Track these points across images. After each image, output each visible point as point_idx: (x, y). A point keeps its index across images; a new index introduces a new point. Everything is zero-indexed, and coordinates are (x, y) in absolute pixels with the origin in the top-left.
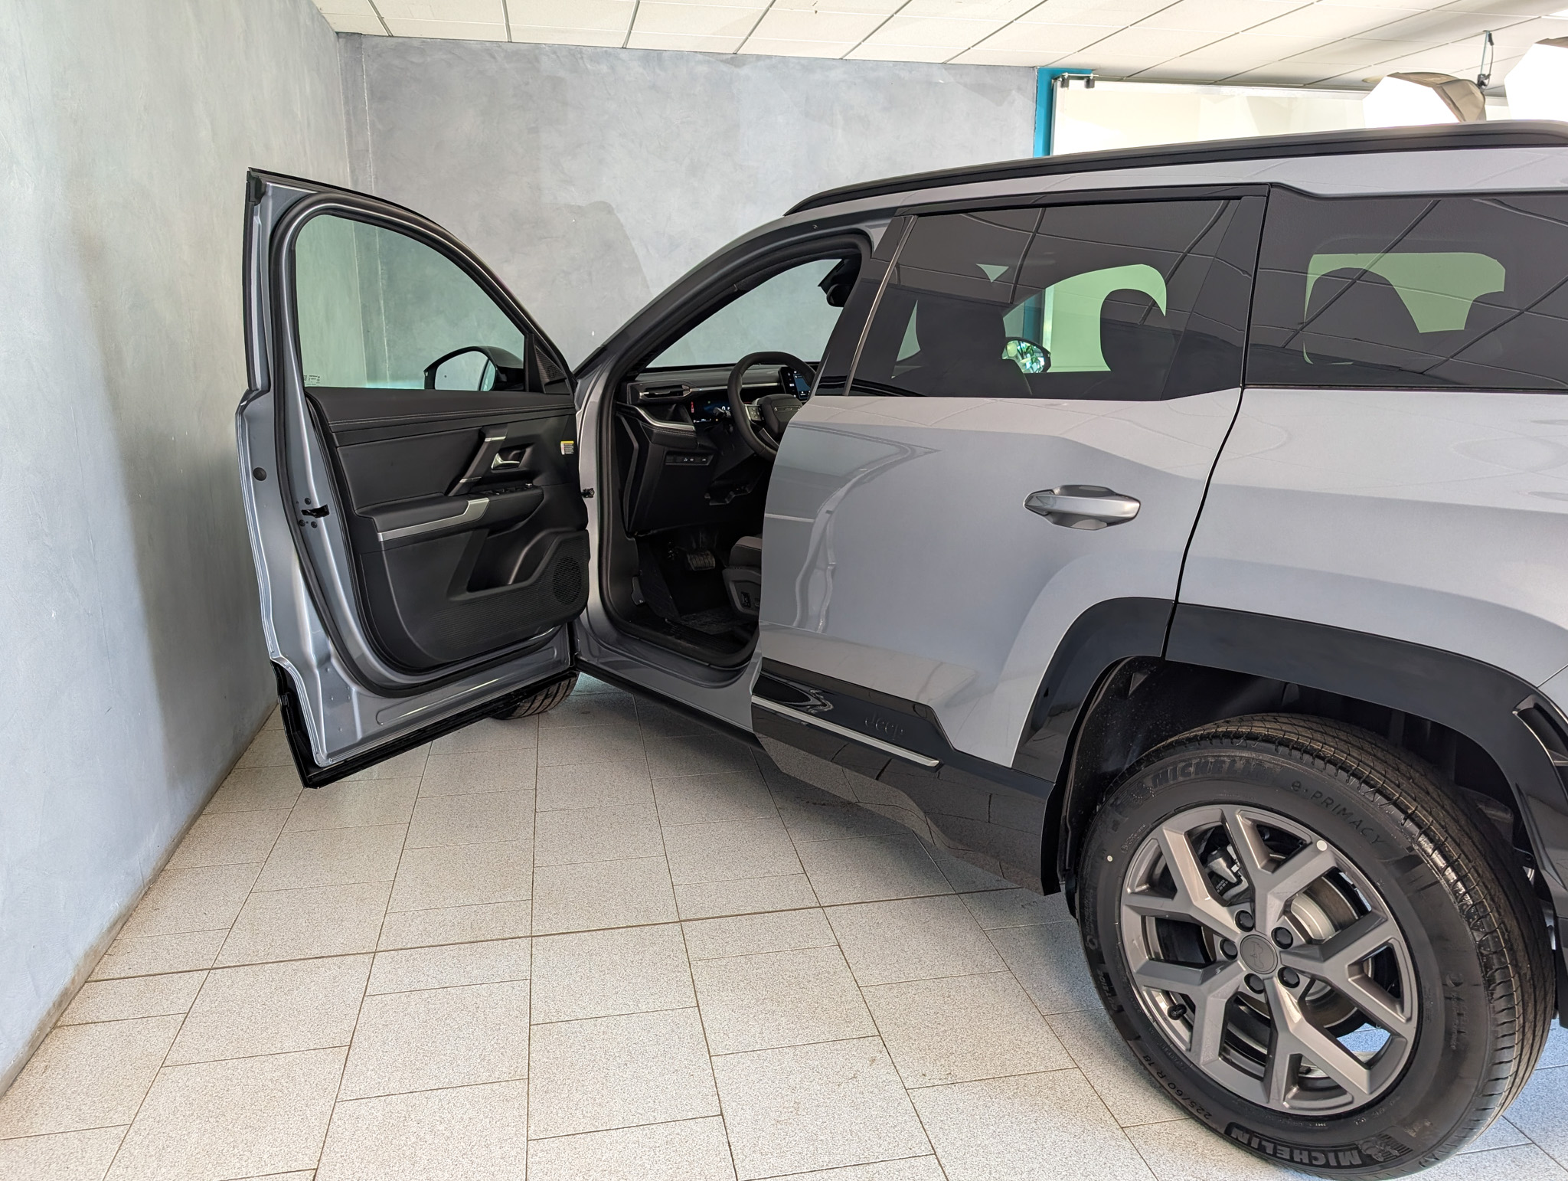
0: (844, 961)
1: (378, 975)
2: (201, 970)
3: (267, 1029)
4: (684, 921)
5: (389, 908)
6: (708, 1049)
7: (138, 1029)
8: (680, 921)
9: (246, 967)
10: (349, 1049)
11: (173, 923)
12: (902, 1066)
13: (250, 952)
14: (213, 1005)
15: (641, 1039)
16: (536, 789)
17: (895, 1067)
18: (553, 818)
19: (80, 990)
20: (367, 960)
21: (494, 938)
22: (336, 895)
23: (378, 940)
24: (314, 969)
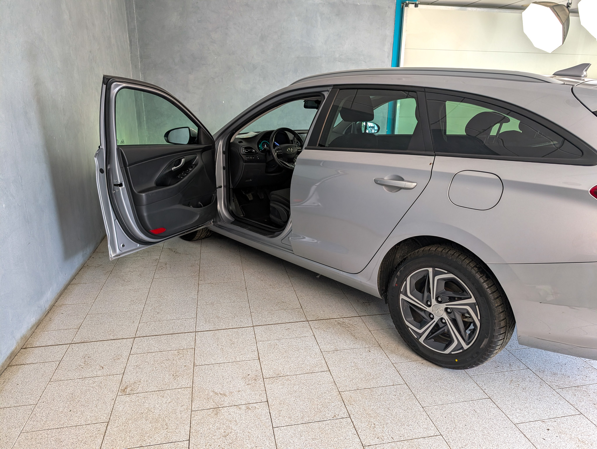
0: (316, 342)
1: (135, 347)
2: (67, 344)
4: (255, 326)
5: (141, 320)
6: (263, 376)
7: (41, 367)
8: (253, 326)
9: (84, 343)
10: (123, 375)
11: (57, 326)
12: (338, 383)
13: (86, 337)
14: (71, 358)
15: (237, 372)
16: (199, 276)
17: (335, 383)
18: (205, 286)
19: (19, 352)
20: (131, 341)
21: (181, 332)
22: (120, 315)
23: (136, 333)
24: (110, 344)
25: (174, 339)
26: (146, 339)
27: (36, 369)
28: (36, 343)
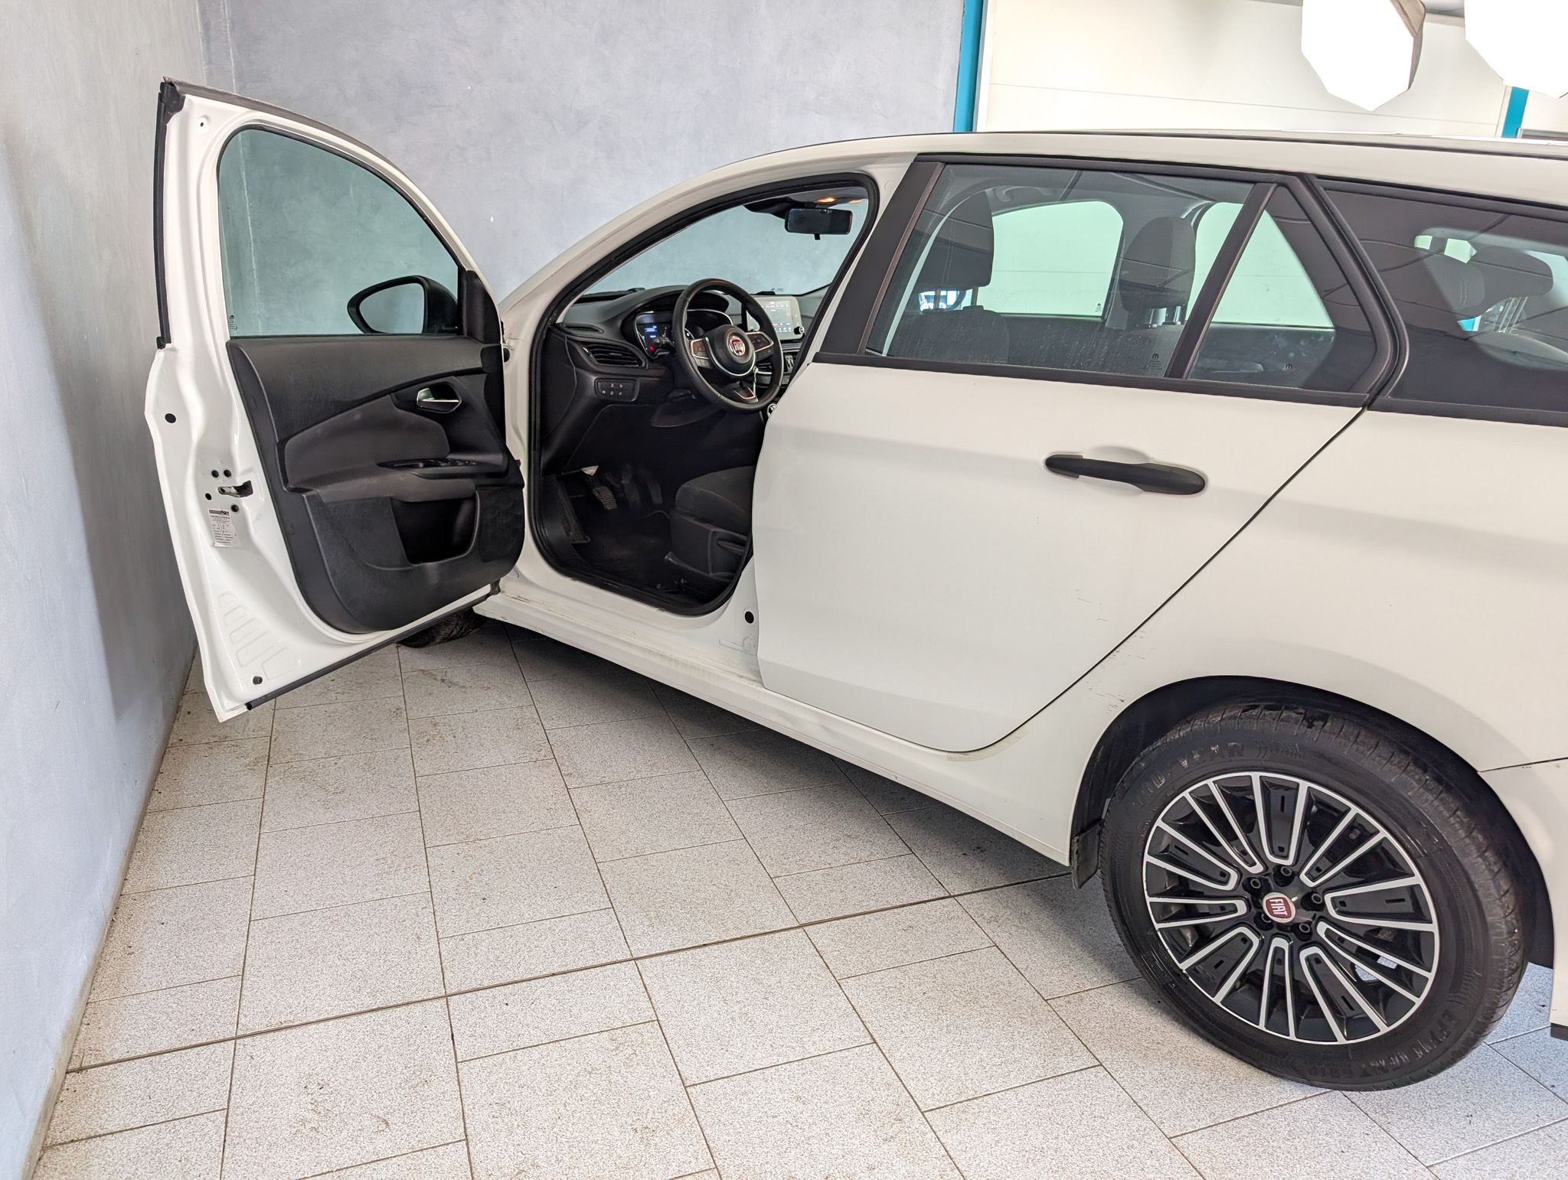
0: (1012, 967)
1: (462, 1031)
2: (223, 1041)
4: (805, 925)
5: (440, 931)
6: (915, 1102)
7: (166, 1140)
8: (802, 926)
9: (283, 1032)
10: (467, 1144)
11: (160, 972)
12: (1147, 1105)
13: (281, 1008)
16: (555, 758)
17: (1140, 1107)
18: (591, 796)
21: (588, 965)
22: (364, 917)
23: (444, 978)
24: (375, 1028)
25: (578, 991)
26: (488, 1000)
27: (152, 1152)
28: (112, 1047)
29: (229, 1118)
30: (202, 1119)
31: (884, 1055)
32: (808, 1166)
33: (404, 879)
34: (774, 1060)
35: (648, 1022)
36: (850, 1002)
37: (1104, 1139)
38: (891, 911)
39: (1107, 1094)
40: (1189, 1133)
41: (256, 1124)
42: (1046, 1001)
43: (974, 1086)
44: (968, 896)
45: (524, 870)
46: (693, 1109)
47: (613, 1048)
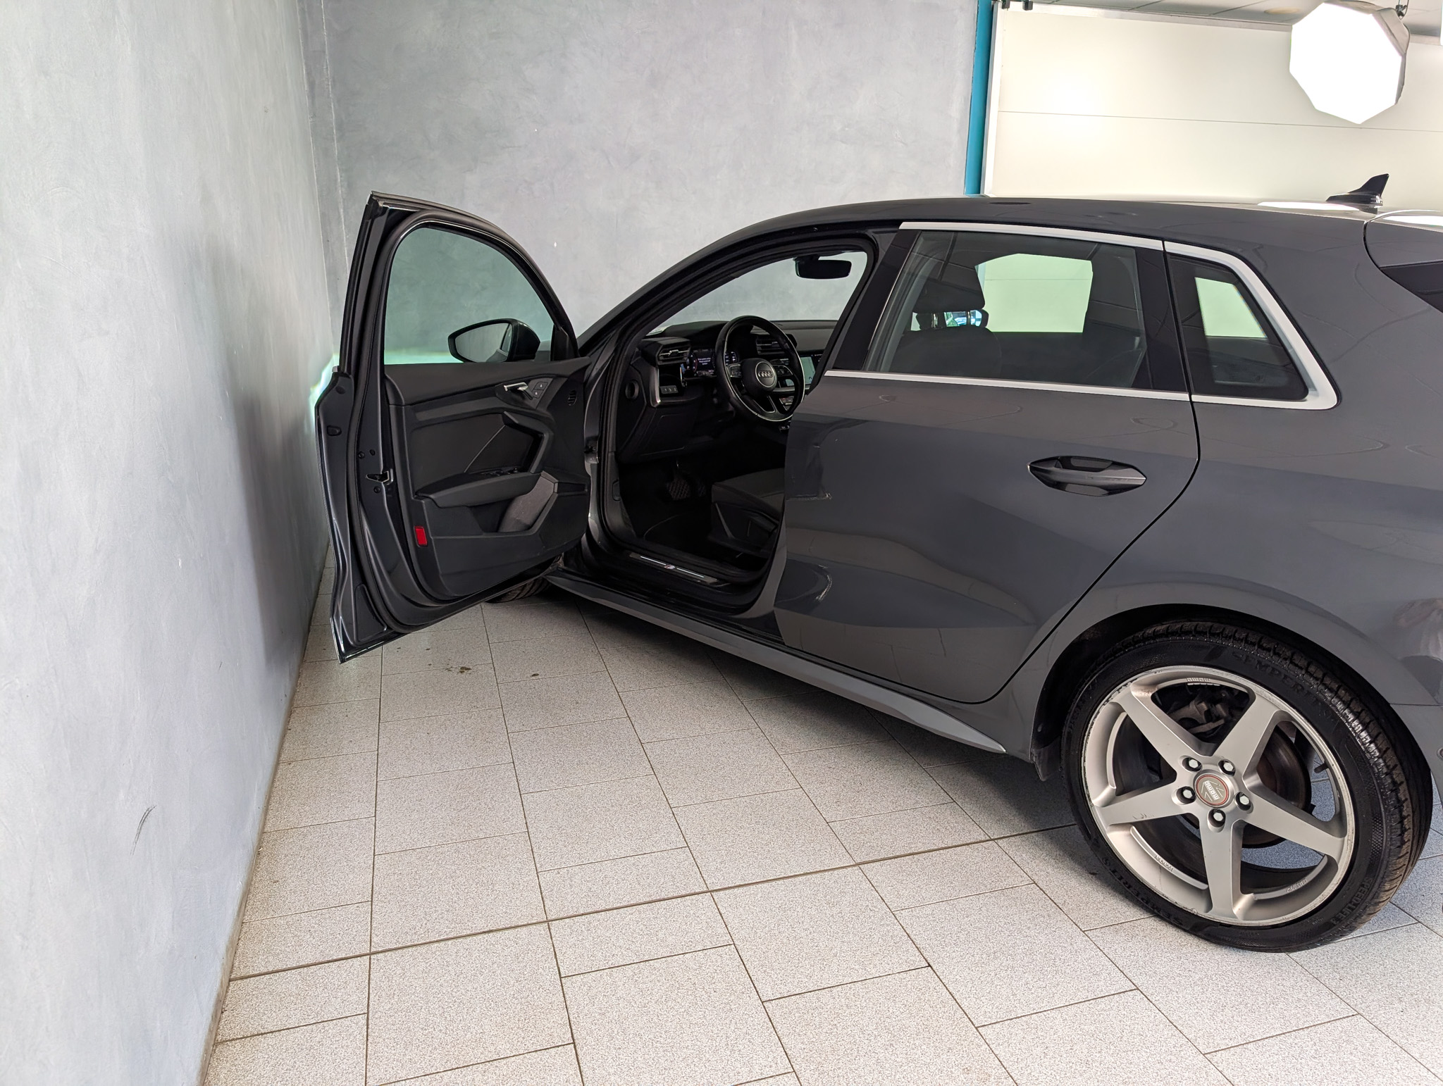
0: (1051, 901)
1: (563, 952)
2: (359, 956)
3: (469, 1028)
4: (861, 864)
5: (538, 865)
6: (969, 1018)
7: (317, 1038)
9: (410, 949)
10: (575, 1047)
14: (393, 1001)
15: (891, 1012)
17: (1175, 1026)
19: (227, 992)
20: (543, 932)
21: (670, 896)
22: (472, 853)
23: (544, 906)
24: (488, 947)
25: (662, 918)
26: (584, 925)
27: (306, 1048)
28: (266, 960)
29: (370, 1021)
30: (347, 1022)
31: (938, 977)
32: (876, 1072)
33: (504, 821)
34: (841, 980)
35: (726, 945)
36: (905, 931)
37: (1144, 1054)
38: (938, 852)
39: (1144, 1014)
40: (1222, 1050)
41: (392, 1026)
42: (1084, 932)
43: (1022, 1006)
44: (1007, 839)
45: (608, 813)
46: (771, 1021)
47: (696, 967)
